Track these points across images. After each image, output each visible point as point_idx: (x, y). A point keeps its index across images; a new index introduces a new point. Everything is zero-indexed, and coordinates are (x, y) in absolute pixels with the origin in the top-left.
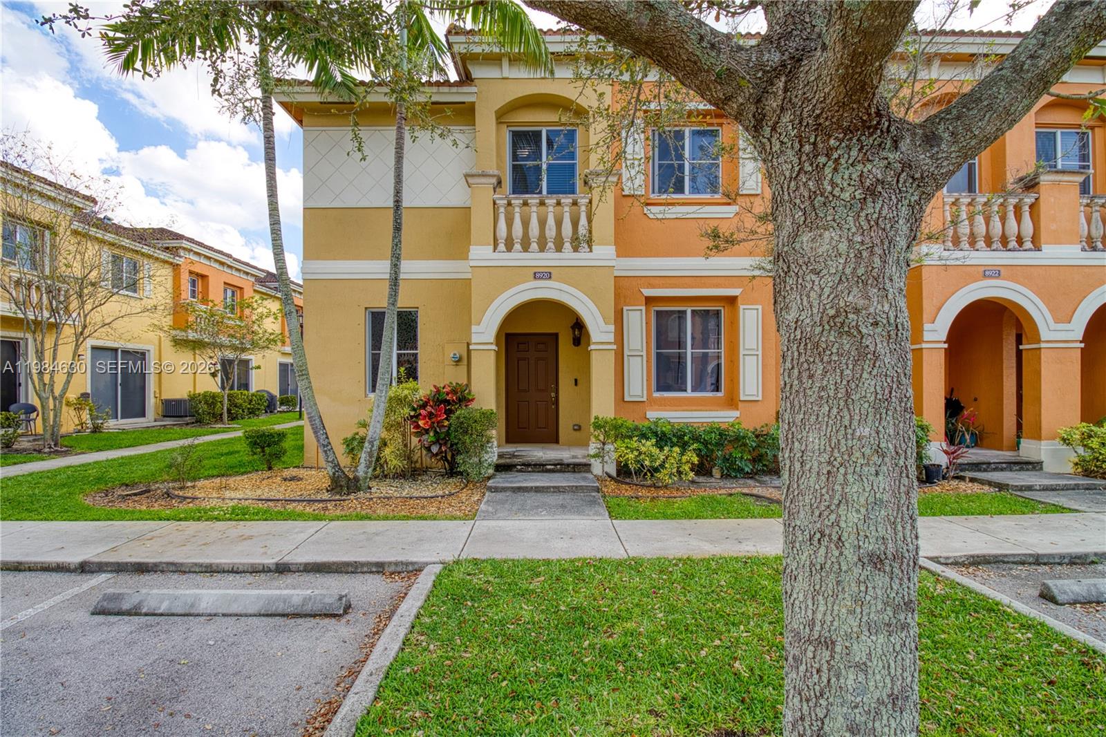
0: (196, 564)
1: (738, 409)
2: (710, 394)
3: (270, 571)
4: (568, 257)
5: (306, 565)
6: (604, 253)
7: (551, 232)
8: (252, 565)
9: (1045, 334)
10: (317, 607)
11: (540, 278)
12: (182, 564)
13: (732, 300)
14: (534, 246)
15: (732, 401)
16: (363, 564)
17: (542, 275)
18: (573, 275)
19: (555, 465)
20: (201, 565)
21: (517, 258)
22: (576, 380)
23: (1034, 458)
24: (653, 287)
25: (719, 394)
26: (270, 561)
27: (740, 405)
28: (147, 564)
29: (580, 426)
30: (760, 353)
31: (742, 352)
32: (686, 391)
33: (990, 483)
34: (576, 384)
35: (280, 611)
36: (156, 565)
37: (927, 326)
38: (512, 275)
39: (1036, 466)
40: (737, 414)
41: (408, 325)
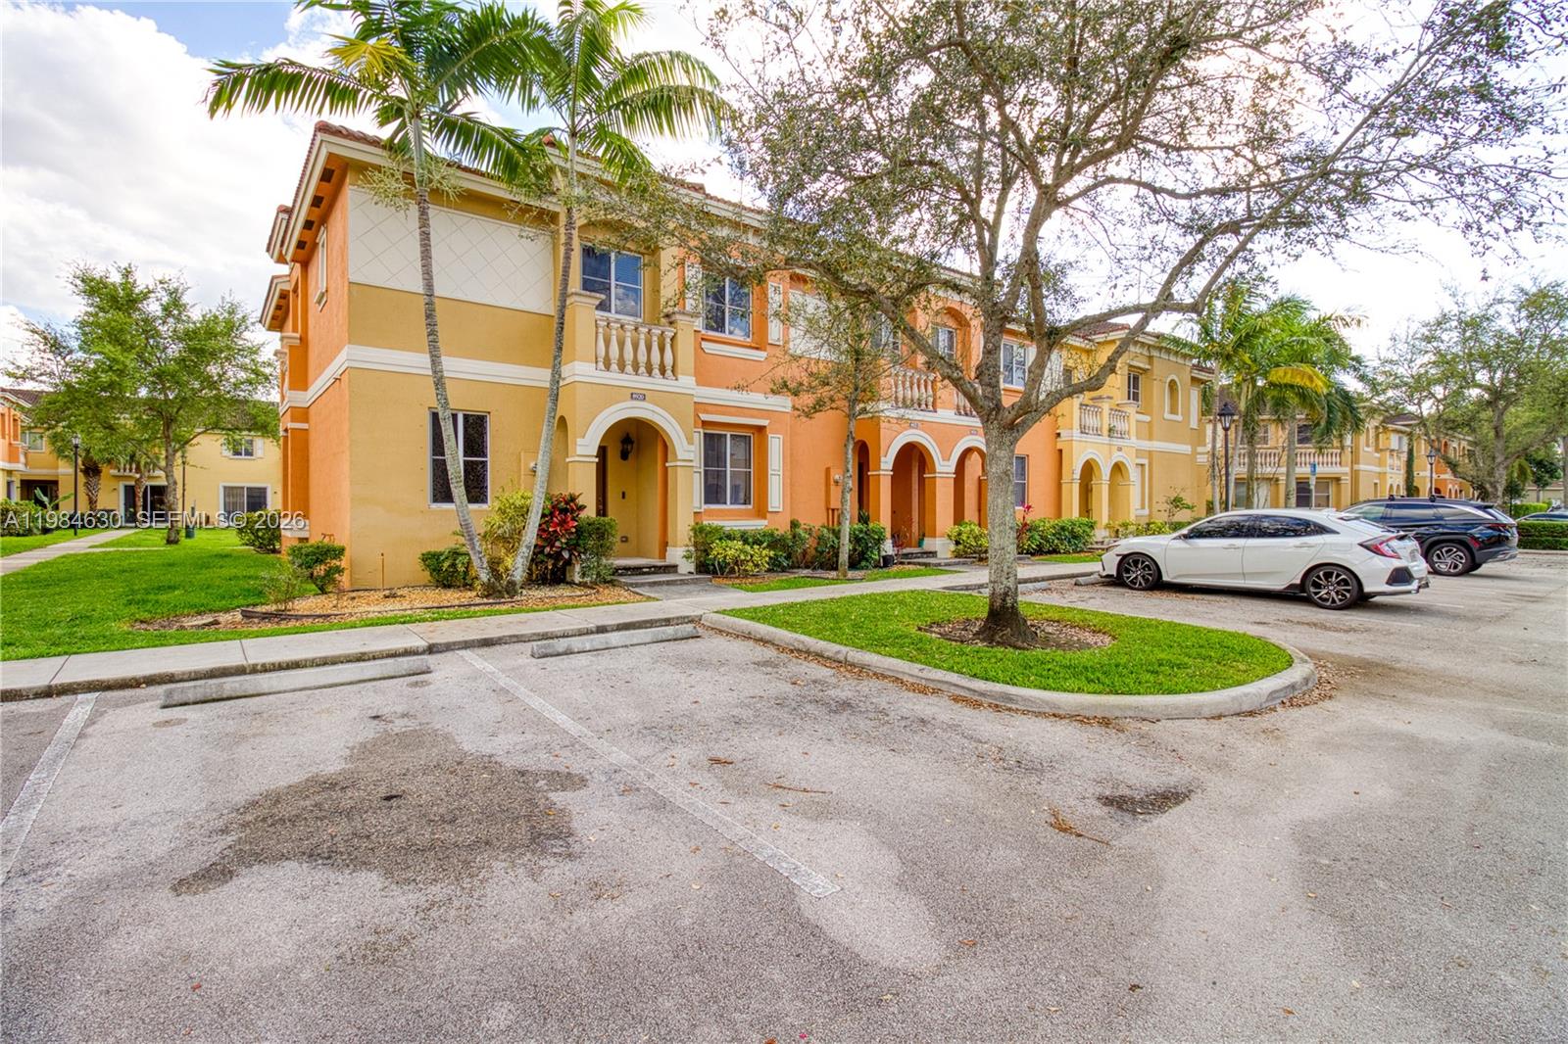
0: (534, 634)
1: (765, 518)
2: (743, 507)
3: (592, 633)
4: (657, 383)
5: (618, 625)
6: (686, 382)
7: (642, 358)
8: (579, 630)
9: (938, 468)
10: (685, 634)
11: (636, 399)
12: (522, 636)
13: (761, 429)
14: (614, 367)
15: (761, 512)
16: (656, 621)
17: (638, 396)
18: (664, 399)
19: (650, 568)
20: (538, 634)
21: (614, 377)
22: (624, 494)
23: (933, 550)
24: (706, 412)
25: (750, 507)
26: (592, 626)
27: (768, 515)
28: (492, 639)
29: (626, 538)
30: (781, 473)
31: (770, 472)
32: (725, 503)
33: (919, 564)
34: (624, 497)
35: (664, 638)
36: (500, 639)
37: (883, 459)
38: (610, 394)
39: (933, 554)
40: (766, 522)
41: (475, 429)
